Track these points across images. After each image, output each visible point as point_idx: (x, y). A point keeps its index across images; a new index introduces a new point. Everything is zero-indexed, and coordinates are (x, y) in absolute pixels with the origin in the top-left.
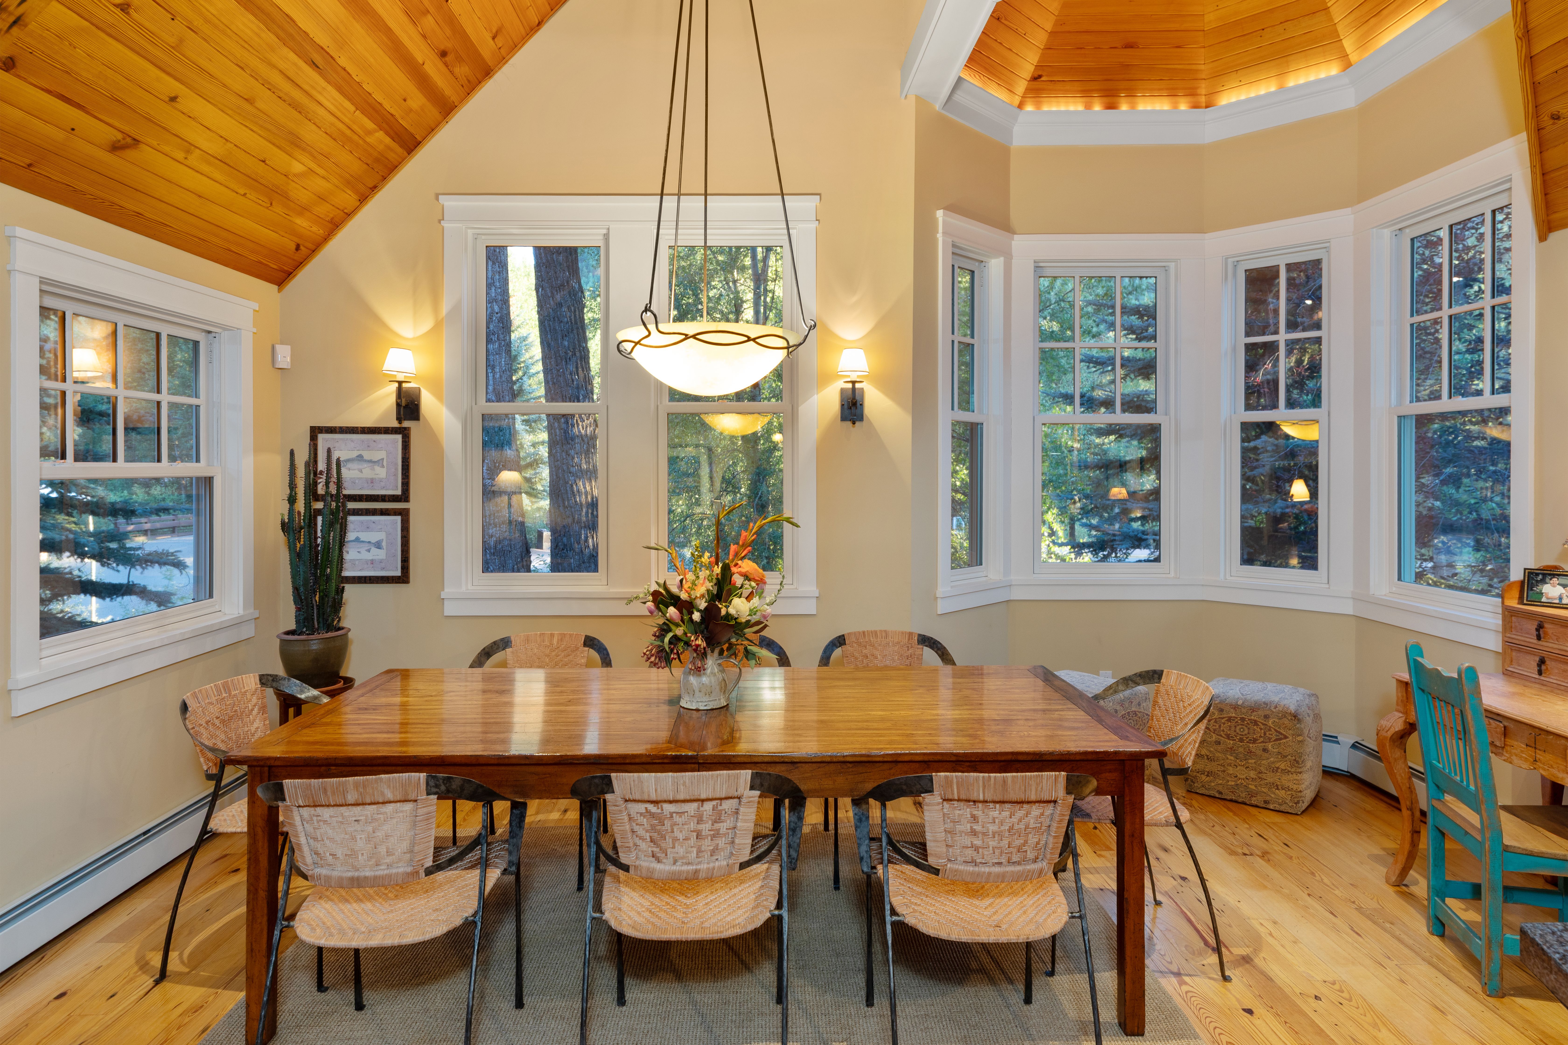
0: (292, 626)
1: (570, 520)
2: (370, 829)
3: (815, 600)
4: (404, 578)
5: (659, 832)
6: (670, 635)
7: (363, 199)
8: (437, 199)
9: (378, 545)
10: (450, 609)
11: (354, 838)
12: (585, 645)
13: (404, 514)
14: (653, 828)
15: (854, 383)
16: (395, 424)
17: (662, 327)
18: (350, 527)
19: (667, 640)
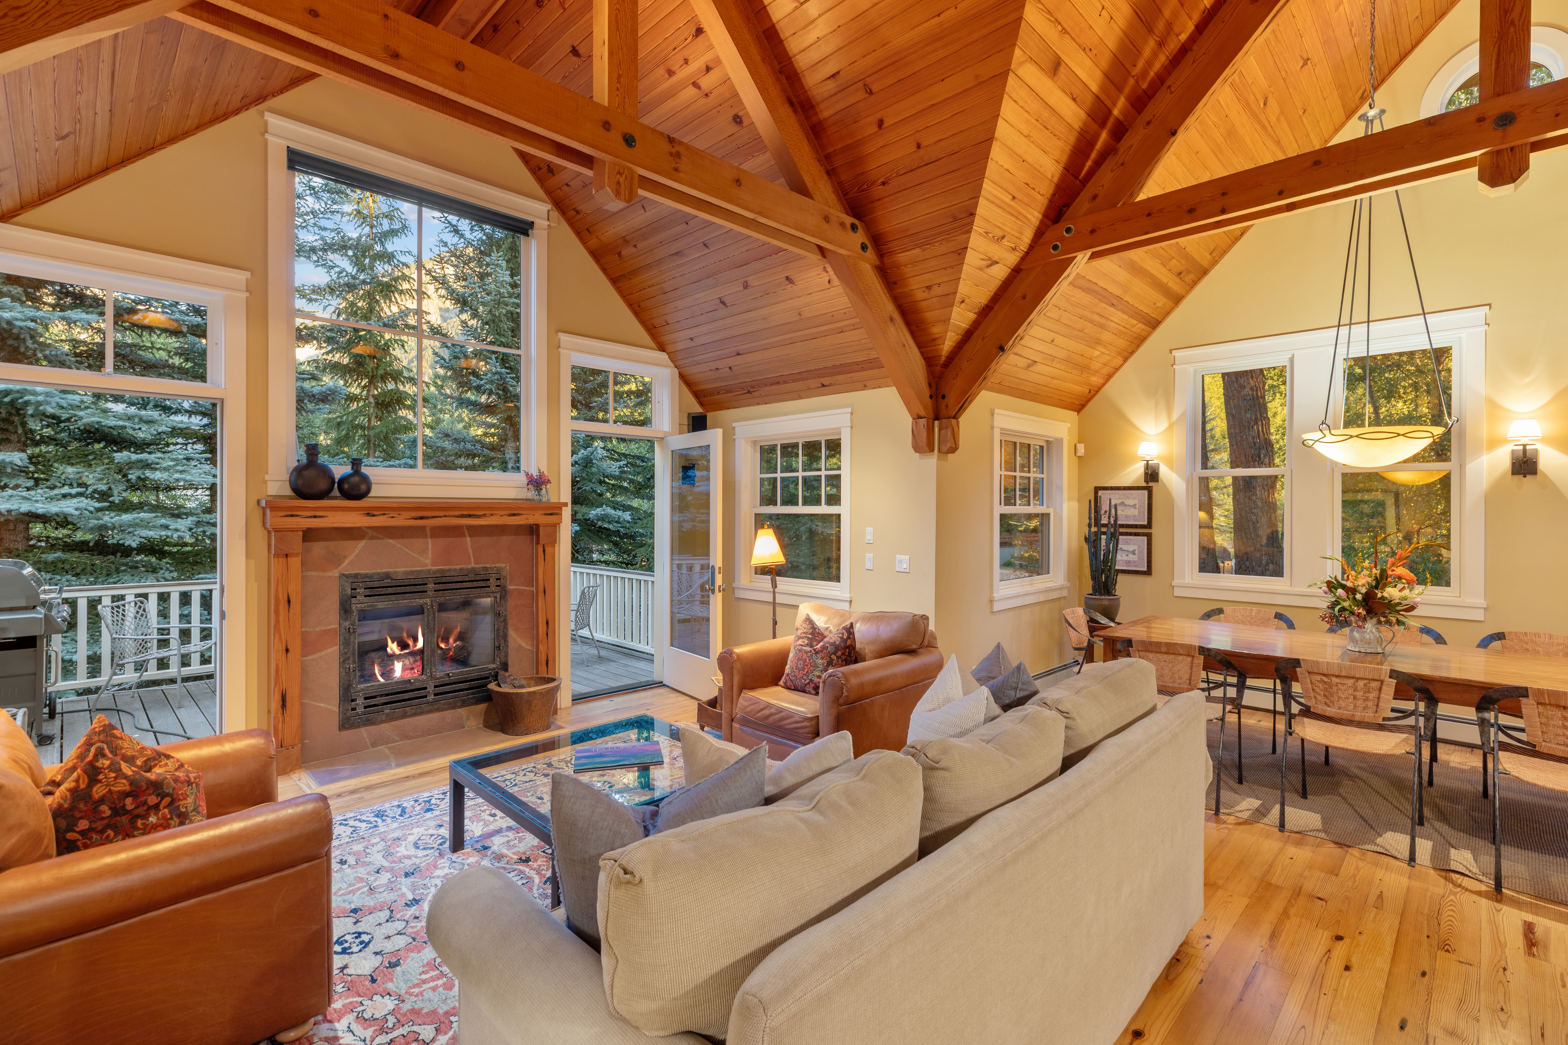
0: (1091, 592)
1: (1252, 549)
2: (1170, 665)
3: (1483, 611)
4: (1148, 572)
5: (1329, 692)
6: (1339, 607)
7: (1126, 359)
8: (1171, 352)
9: (1133, 553)
10: (1178, 592)
11: (1163, 669)
12: (1275, 617)
13: (1149, 536)
14: (1325, 689)
15: (1524, 446)
16: (1144, 484)
17: (1333, 432)
18: (1120, 541)
19: (1337, 609)
